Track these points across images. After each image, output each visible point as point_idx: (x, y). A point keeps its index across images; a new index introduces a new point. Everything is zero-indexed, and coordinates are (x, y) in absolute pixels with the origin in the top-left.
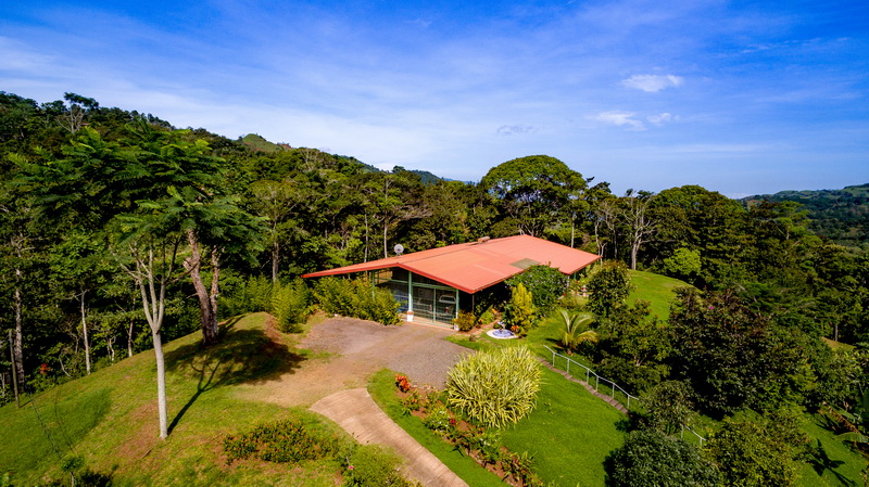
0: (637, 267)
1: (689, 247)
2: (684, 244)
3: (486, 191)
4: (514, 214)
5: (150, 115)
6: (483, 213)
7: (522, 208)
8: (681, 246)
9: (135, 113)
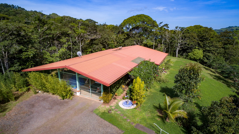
0: (178, 56)
1: (198, 49)
2: (197, 47)
3: (122, 28)
4: (133, 37)
6: (122, 37)
7: (135, 34)
8: (195, 48)
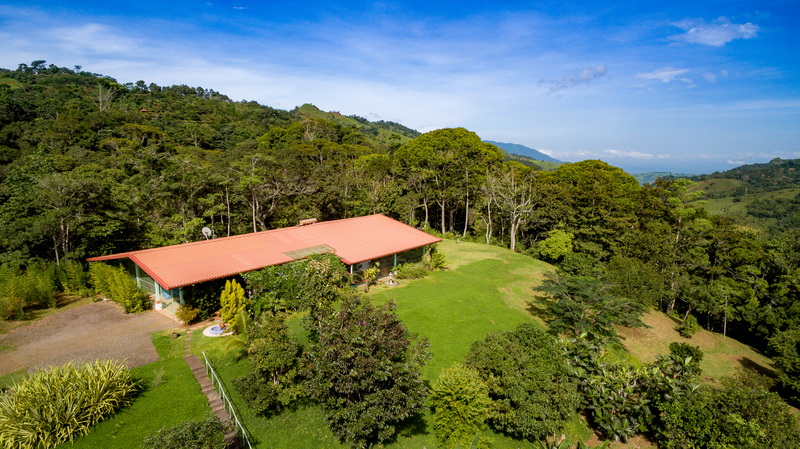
1: (564, 229)
2: (561, 225)
5: (211, 90)
8: (558, 227)
9: (200, 89)
